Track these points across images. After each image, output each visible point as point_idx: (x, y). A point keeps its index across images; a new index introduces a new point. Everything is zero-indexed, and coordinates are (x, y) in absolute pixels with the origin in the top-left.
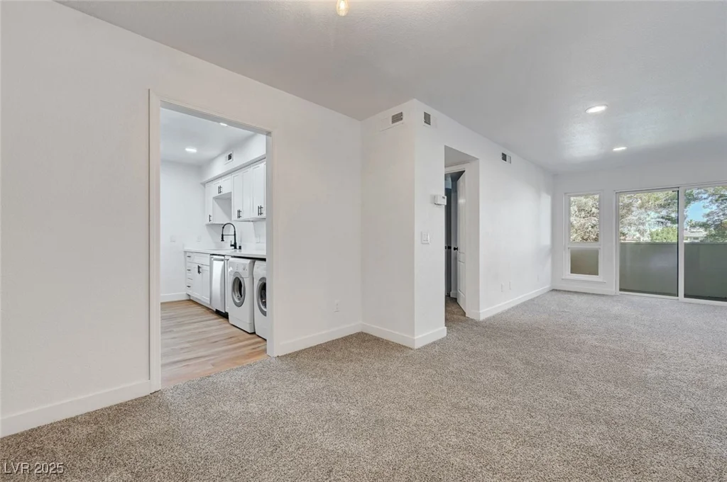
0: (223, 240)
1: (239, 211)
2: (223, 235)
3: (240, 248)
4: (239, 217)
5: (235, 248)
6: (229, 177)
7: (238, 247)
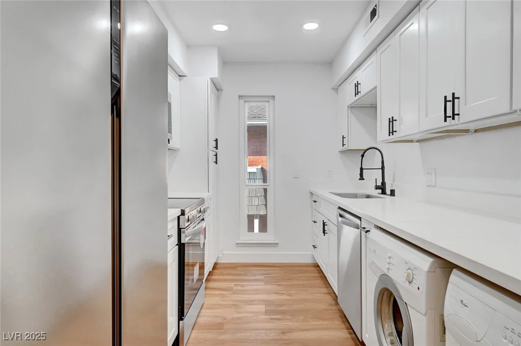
0: (362, 178)
1: (392, 121)
2: (362, 169)
3: (393, 193)
4: (392, 132)
5: (384, 192)
6: (373, 58)
7: (388, 192)
